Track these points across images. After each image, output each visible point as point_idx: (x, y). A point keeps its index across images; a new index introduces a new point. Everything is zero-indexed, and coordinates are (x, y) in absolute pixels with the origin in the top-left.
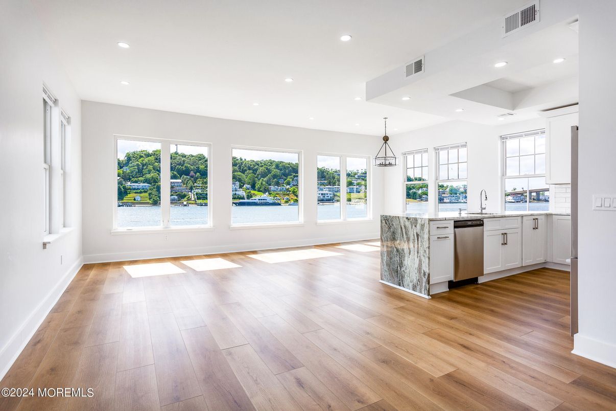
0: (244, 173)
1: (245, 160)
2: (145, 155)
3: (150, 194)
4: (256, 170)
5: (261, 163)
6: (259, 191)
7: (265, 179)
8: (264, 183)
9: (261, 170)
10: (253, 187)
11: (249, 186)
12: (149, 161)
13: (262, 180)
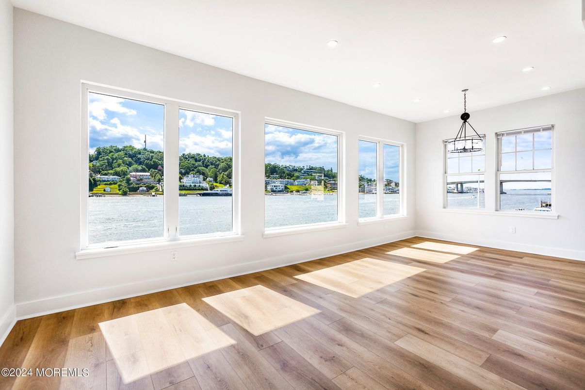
0: (207, 168)
1: (208, 156)
2: (115, 150)
3: (119, 186)
4: (218, 165)
5: (222, 159)
6: (220, 183)
7: (226, 173)
8: (225, 176)
9: (222, 165)
10: (216, 180)
11: (211, 179)
12: (118, 155)
13: (224, 174)
